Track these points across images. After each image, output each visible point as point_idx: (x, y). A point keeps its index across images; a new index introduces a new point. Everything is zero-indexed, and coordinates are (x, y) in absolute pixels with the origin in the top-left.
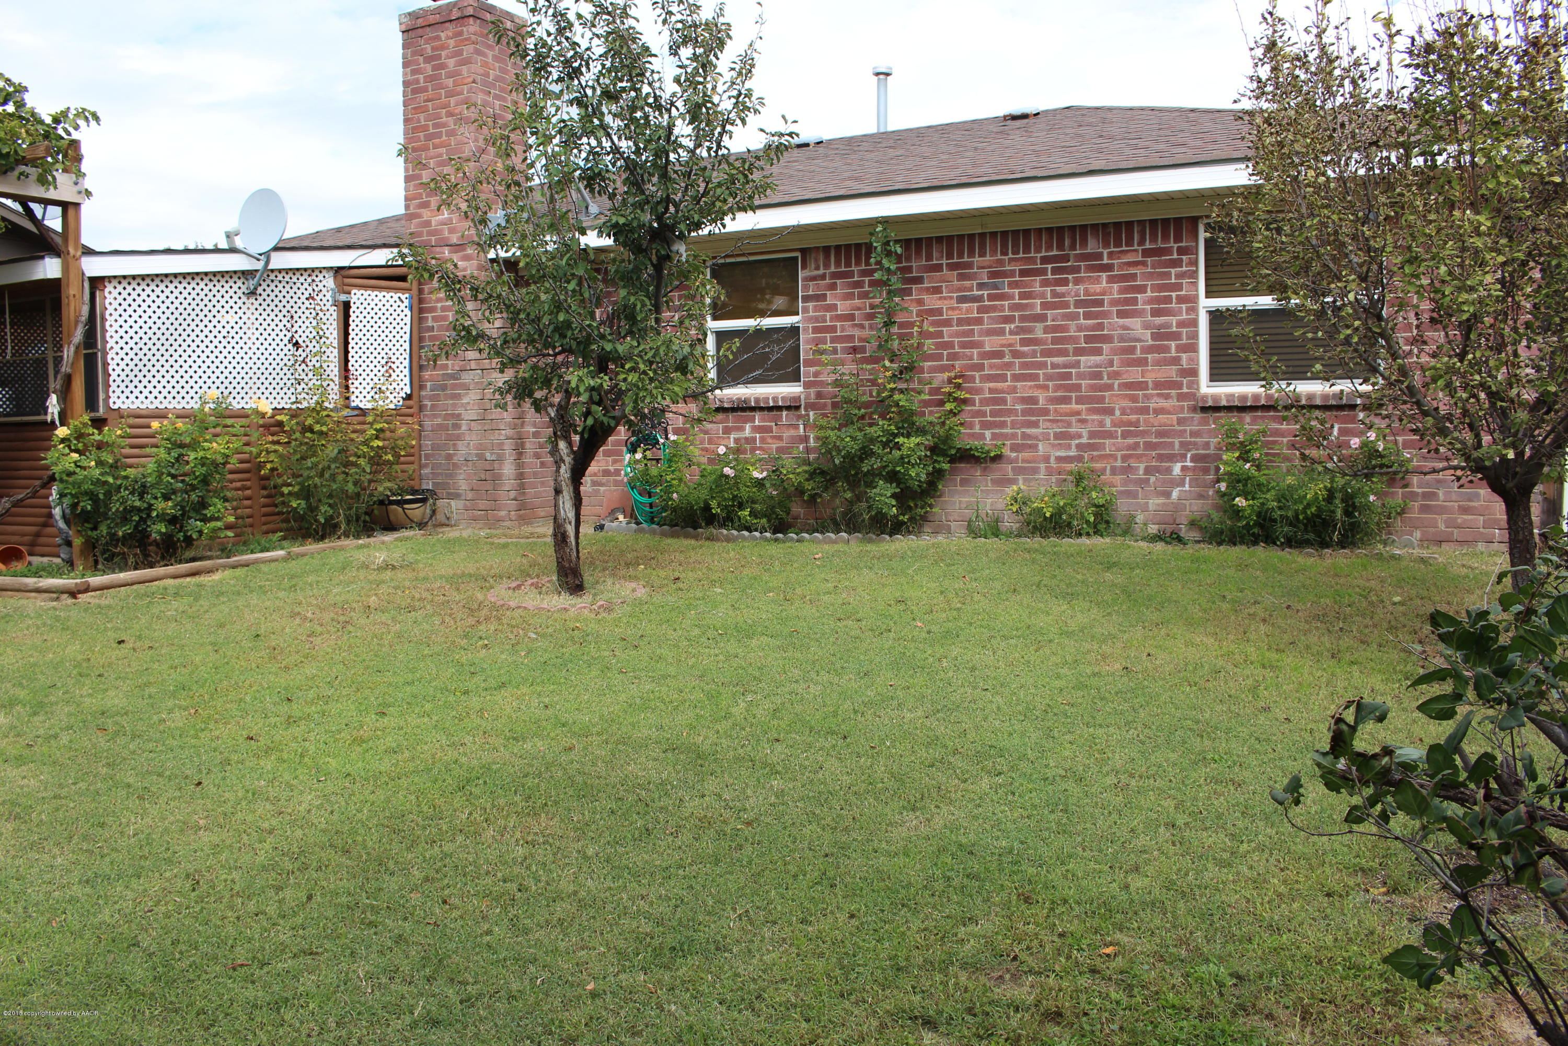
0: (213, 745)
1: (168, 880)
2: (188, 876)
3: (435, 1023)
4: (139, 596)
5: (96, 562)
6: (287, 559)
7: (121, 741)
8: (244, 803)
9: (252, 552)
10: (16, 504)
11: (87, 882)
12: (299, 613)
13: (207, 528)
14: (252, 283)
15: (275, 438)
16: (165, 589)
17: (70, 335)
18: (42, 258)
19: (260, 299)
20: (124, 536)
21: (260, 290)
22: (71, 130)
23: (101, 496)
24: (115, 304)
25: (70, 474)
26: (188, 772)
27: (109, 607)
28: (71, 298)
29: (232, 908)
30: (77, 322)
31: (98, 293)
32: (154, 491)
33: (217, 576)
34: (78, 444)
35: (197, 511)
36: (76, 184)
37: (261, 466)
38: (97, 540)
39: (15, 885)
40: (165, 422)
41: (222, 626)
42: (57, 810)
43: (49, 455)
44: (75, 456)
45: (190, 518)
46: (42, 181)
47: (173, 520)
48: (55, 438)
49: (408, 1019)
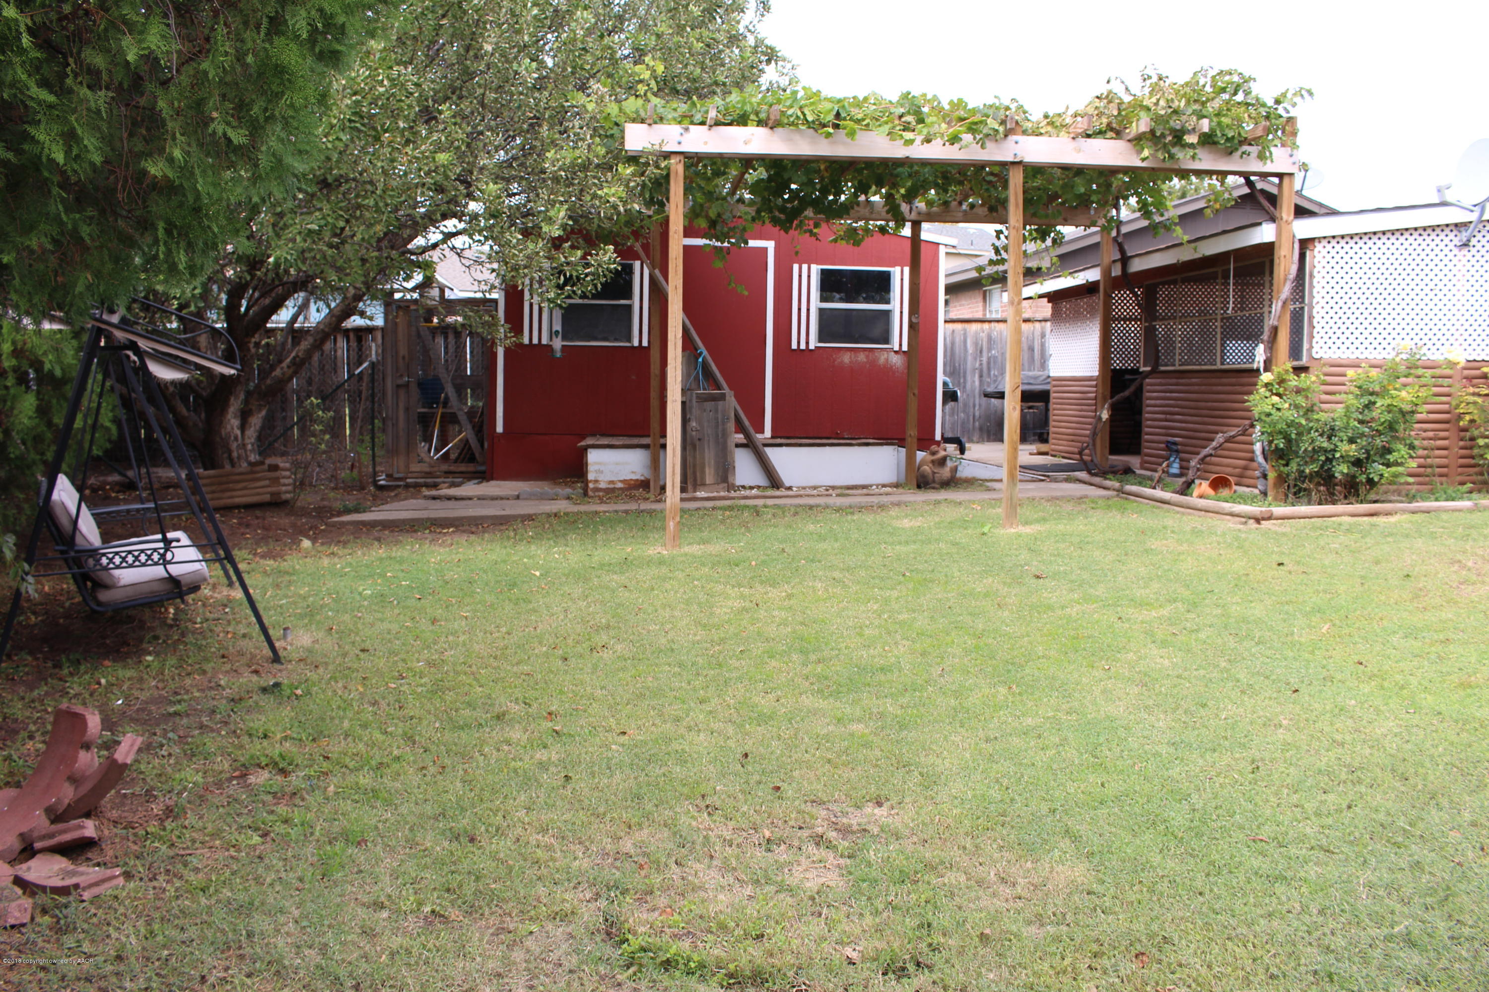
0: (1324, 662)
1: (1236, 760)
2: (1253, 762)
3: (1412, 944)
4: (1314, 528)
5: (1286, 496)
6: (1471, 511)
7: (1247, 644)
8: (1328, 715)
9: (1437, 500)
10: (1229, 440)
11: (1173, 744)
12: (1460, 561)
13: (1387, 472)
14: (1464, 236)
15: (1477, 390)
16: (1340, 524)
17: (1279, 292)
18: (1260, 224)
19: (1474, 251)
20: (1311, 474)
21: (1474, 241)
22: (1289, 108)
23: (1293, 436)
24: (1324, 262)
25: (1269, 415)
26: (1292, 680)
27: (1284, 534)
28: (1282, 258)
29: (1276, 794)
30: (1285, 280)
31: (1308, 253)
32: (1341, 434)
33: (1392, 519)
34: (1278, 388)
35: (1382, 456)
36: (1291, 156)
37: (1460, 417)
38: (1288, 475)
39: (1121, 733)
40: (1360, 371)
41: (1377, 562)
42: (1175, 686)
43: (1251, 397)
44: (1275, 399)
45: (1374, 461)
46: (1261, 157)
47: (1358, 463)
48: (1260, 383)
49: (1386, 931)
